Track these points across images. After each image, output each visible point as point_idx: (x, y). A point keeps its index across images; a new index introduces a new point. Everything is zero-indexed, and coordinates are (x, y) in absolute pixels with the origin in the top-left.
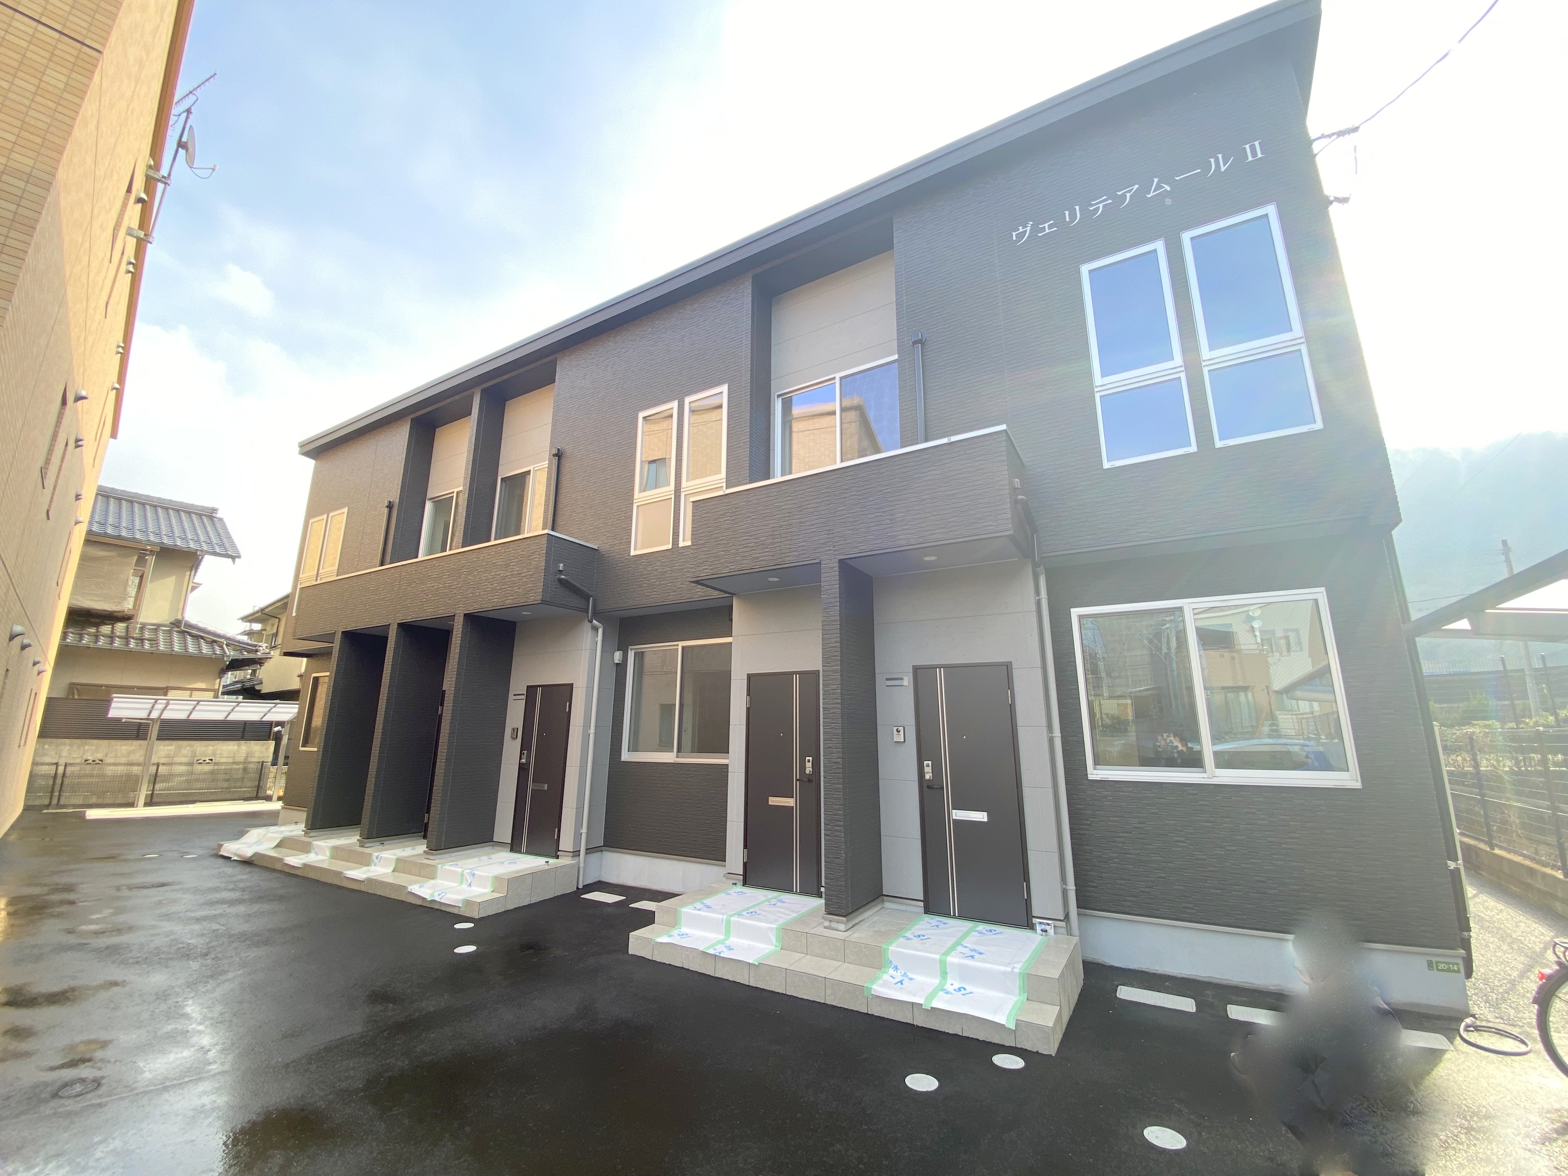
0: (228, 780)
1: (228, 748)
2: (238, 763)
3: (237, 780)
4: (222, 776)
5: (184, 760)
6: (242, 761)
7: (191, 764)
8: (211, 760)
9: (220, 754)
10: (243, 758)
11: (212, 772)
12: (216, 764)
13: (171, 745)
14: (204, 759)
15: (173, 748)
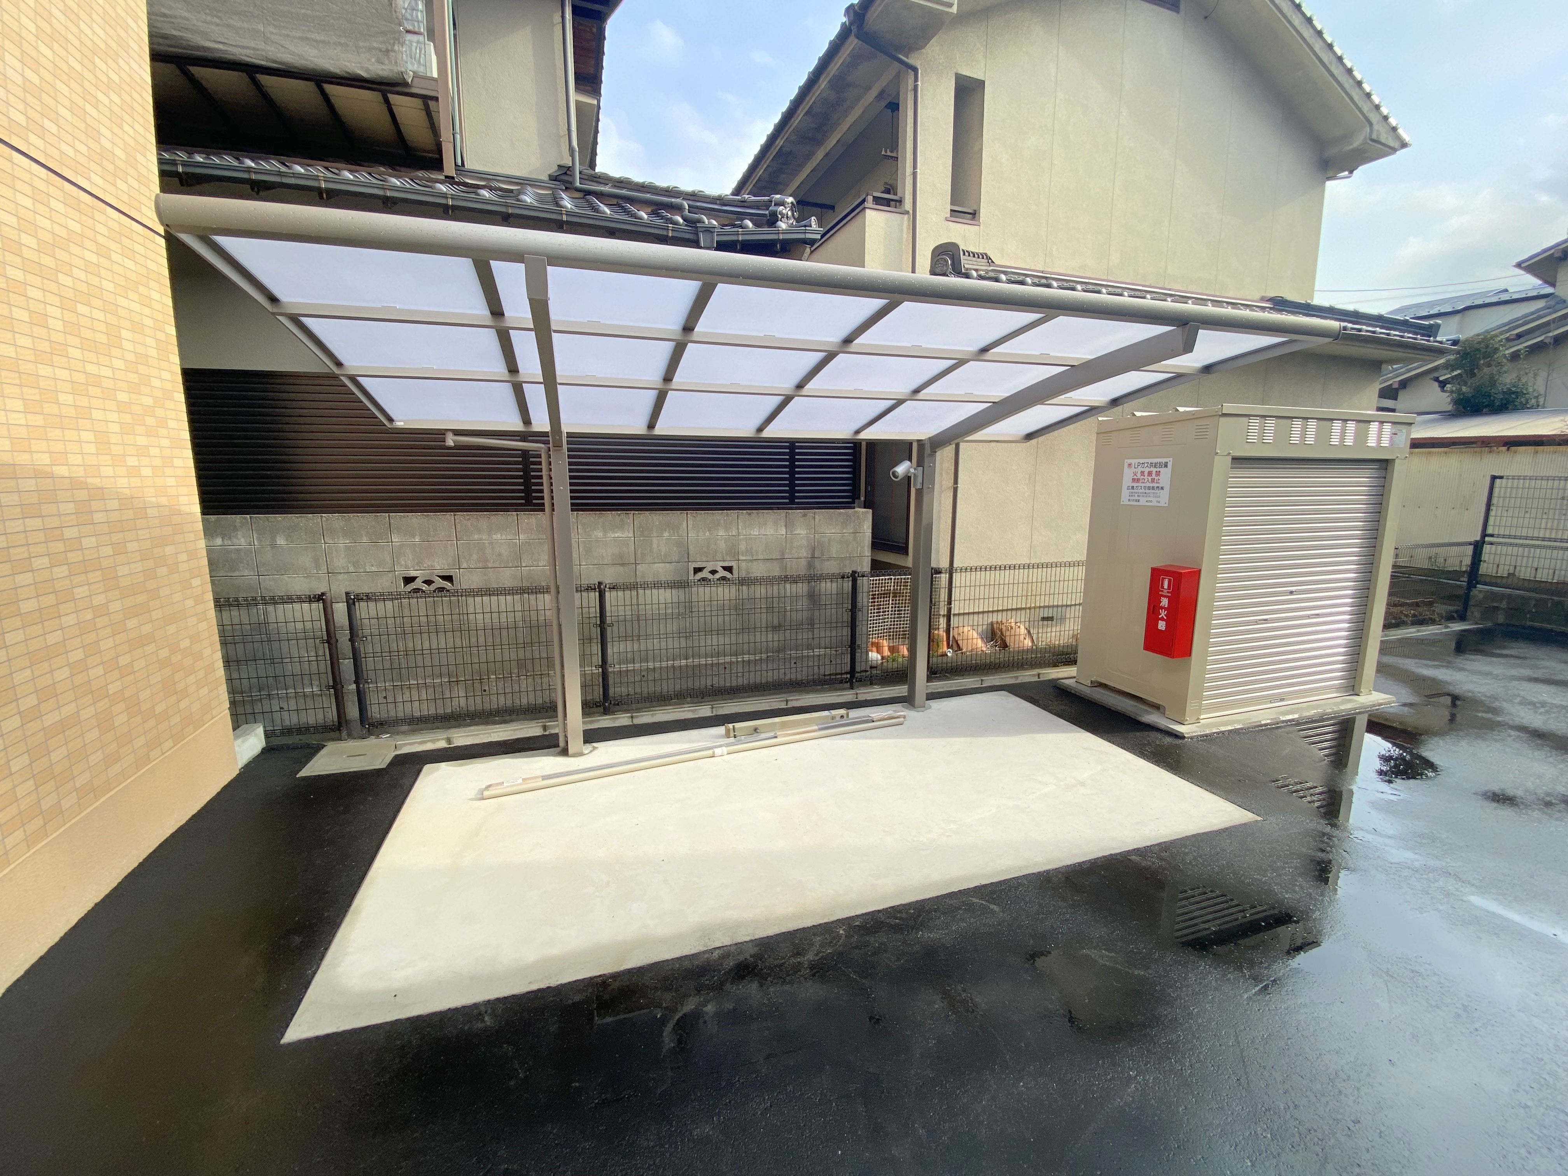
0: (776, 628)
1: (763, 532)
2: (795, 580)
3: (799, 626)
4: (762, 619)
5: (663, 571)
6: (803, 572)
7: (681, 584)
8: (729, 569)
9: (748, 551)
10: (803, 562)
11: (739, 607)
12: (743, 582)
13: (621, 527)
14: (710, 566)
15: (627, 534)
